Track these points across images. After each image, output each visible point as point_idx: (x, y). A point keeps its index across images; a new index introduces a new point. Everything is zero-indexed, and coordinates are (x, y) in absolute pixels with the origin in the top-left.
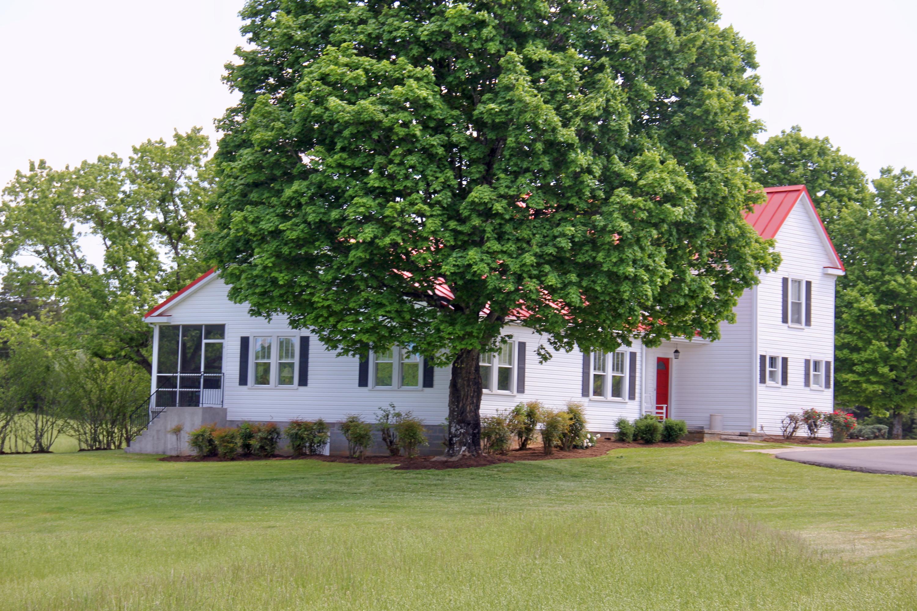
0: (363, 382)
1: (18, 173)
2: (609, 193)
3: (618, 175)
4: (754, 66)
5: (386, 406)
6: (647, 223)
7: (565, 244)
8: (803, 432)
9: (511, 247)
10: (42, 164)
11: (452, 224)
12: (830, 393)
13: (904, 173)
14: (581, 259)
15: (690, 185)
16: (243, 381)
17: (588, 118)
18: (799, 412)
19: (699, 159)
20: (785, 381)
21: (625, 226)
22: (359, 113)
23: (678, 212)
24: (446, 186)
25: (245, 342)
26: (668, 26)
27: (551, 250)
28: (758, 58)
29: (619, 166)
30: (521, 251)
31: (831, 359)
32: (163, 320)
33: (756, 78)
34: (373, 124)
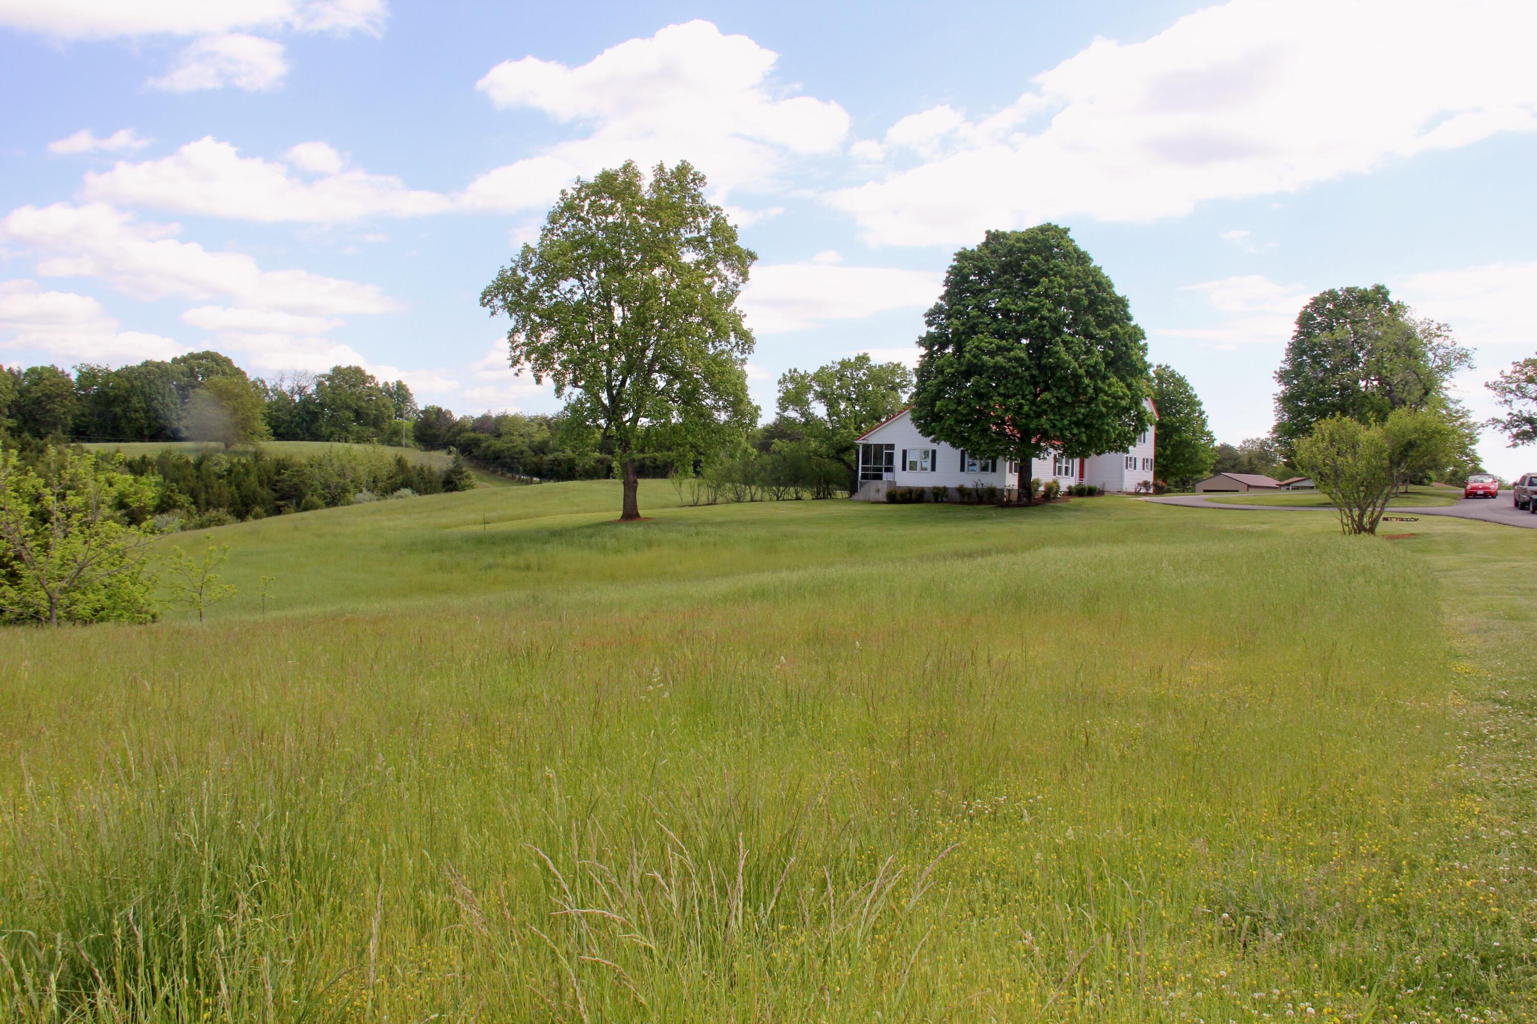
0: (962, 469)
1: (784, 375)
2: (1097, 396)
3: (1100, 388)
4: (1144, 338)
5: (976, 480)
6: (1112, 408)
7: (1081, 416)
8: (1143, 491)
9: (1058, 417)
10: (795, 370)
11: (1034, 408)
12: (1152, 473)
13: (1167, 367)
14: (1086, 422)
15: (1128, 393)
16: (904, 469)
17: (1089, 366)
18: (1141, 482)
19: (1129, 381)
20: (1135, 468)
21: (1104, 410)
22: (996, 363)
23: (1123, 403)
24: (1031, 393)
25: (905, 452)
26: (1117, 326)
27: (1075, 419)
28: (1146, 336)
29: (1100, 384)
30: (1062, 419)
31: (1153, 457)
32: (865, 442)
33: (1146, 345)
34: (1002, 367)
